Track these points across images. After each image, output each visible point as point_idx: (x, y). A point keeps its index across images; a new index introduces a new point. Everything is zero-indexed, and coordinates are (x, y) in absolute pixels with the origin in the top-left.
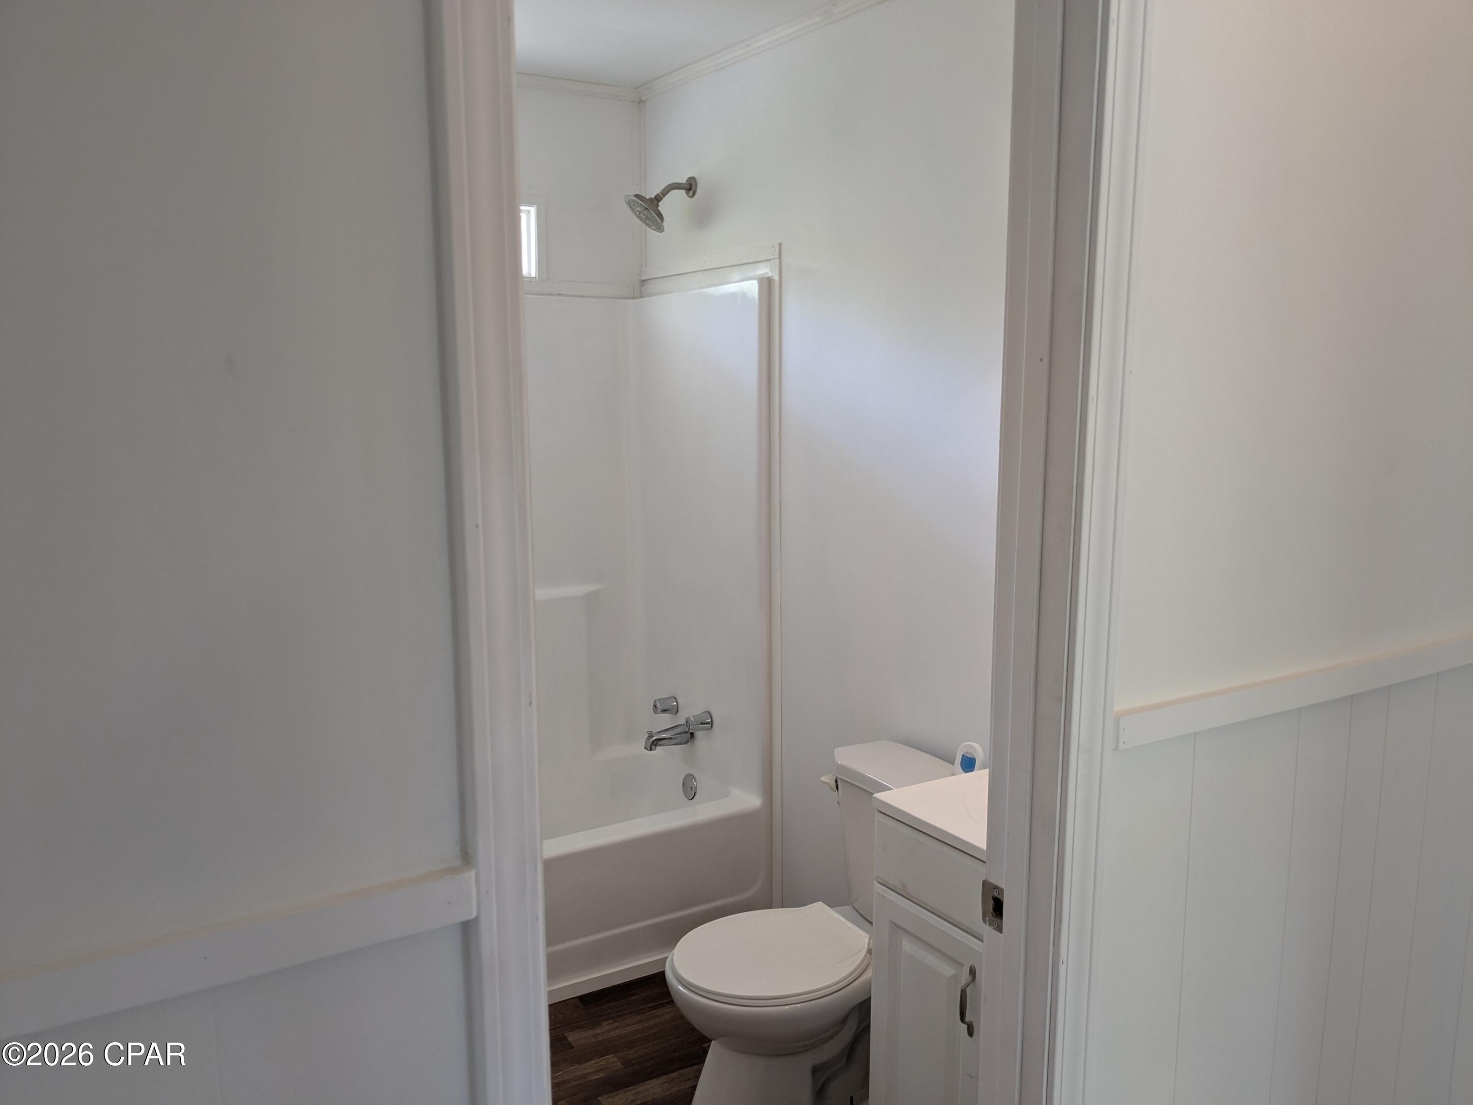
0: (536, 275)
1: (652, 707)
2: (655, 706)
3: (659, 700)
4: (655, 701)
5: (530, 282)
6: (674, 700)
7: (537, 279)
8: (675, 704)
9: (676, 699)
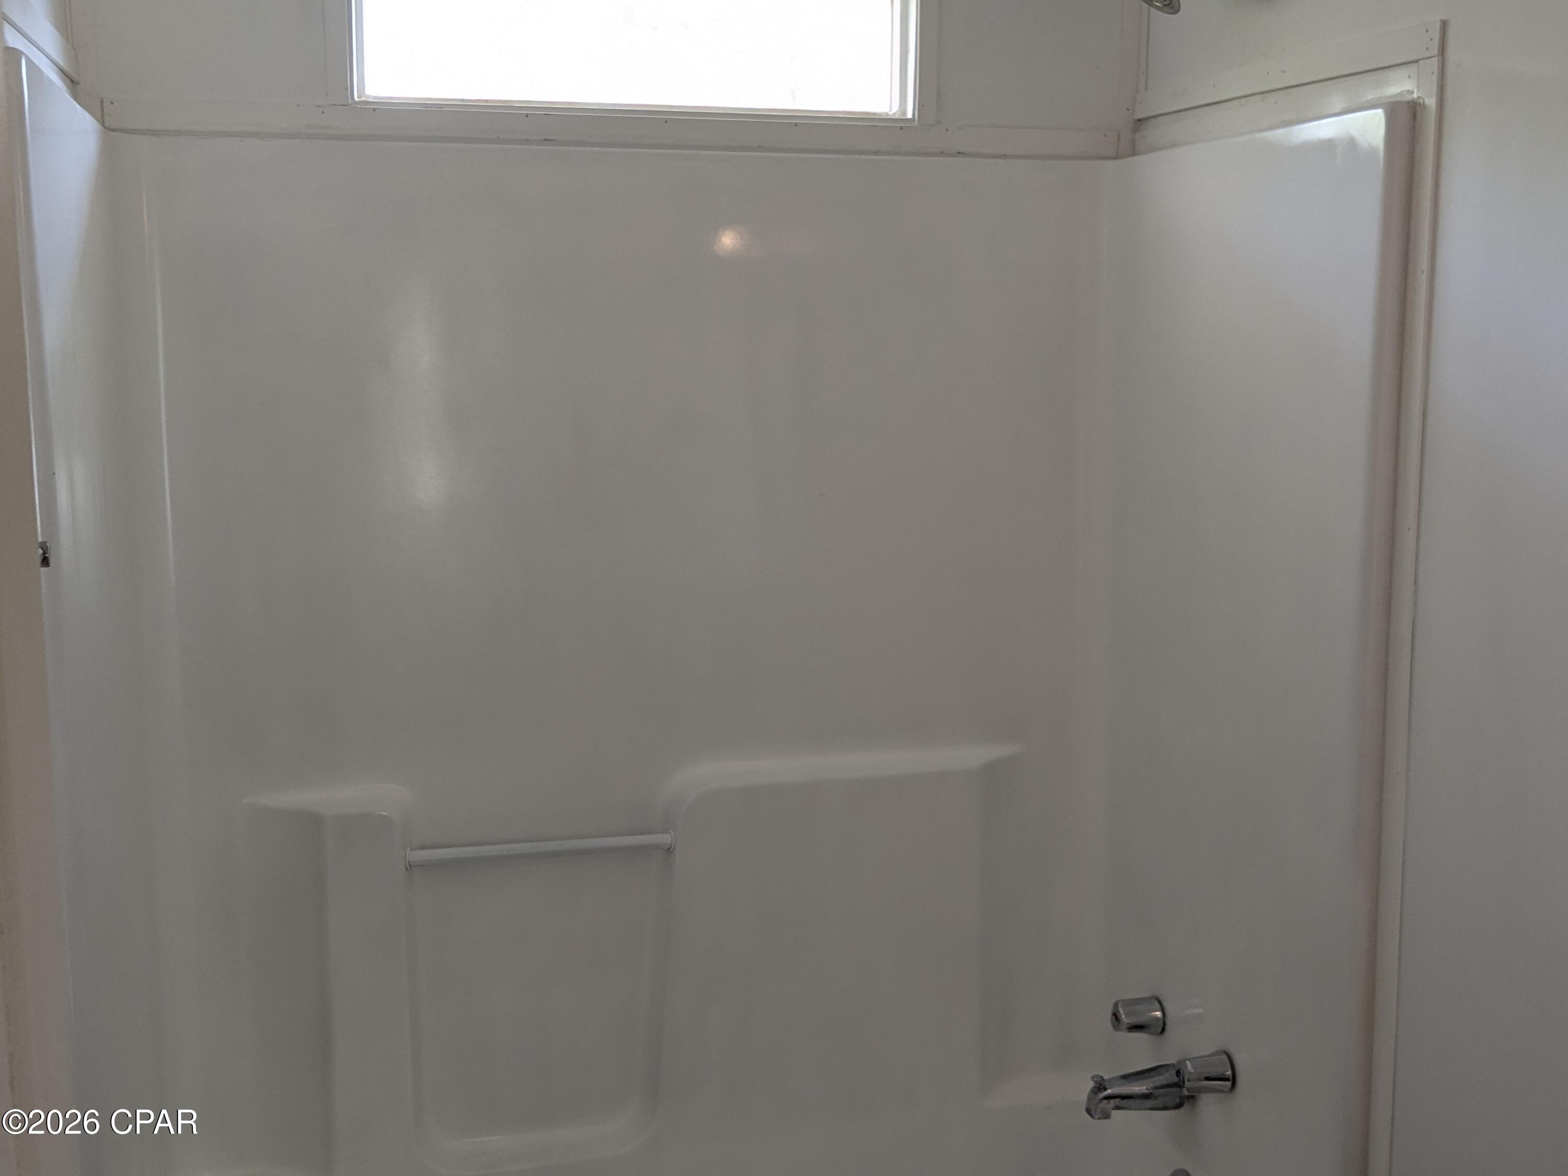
0: (914, 114)
1: (1109, 1015)
2: (1116, 1016)
3: (1124, 1001)
4: (1116, 1005)
5: (901, 128)
6: (1157, 1005)
7: (916, 123)
8: (1159, 1014)
9: (1160, 1003)
